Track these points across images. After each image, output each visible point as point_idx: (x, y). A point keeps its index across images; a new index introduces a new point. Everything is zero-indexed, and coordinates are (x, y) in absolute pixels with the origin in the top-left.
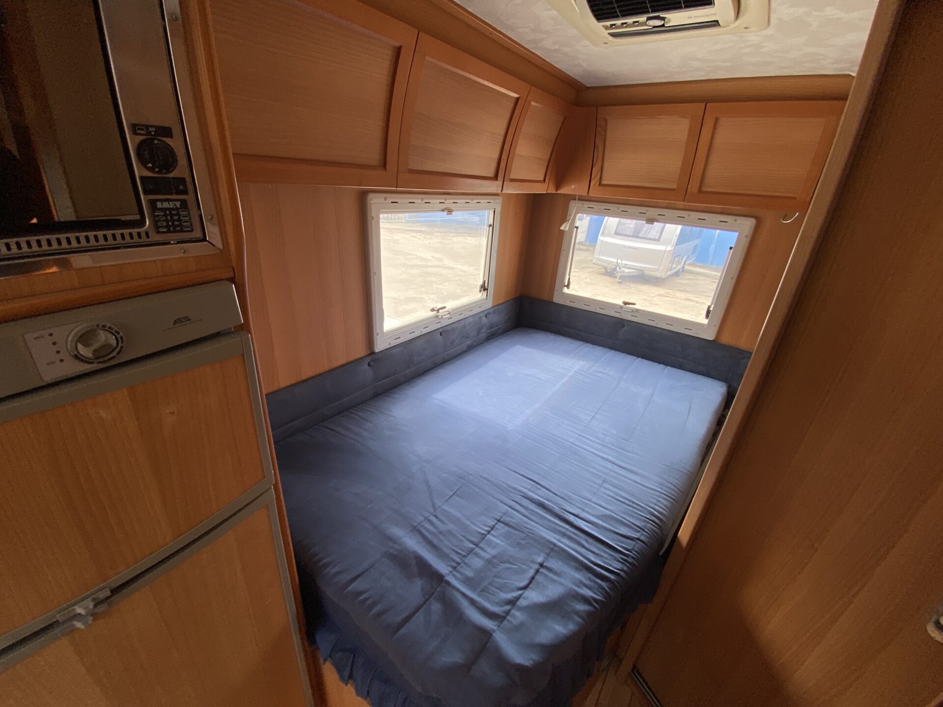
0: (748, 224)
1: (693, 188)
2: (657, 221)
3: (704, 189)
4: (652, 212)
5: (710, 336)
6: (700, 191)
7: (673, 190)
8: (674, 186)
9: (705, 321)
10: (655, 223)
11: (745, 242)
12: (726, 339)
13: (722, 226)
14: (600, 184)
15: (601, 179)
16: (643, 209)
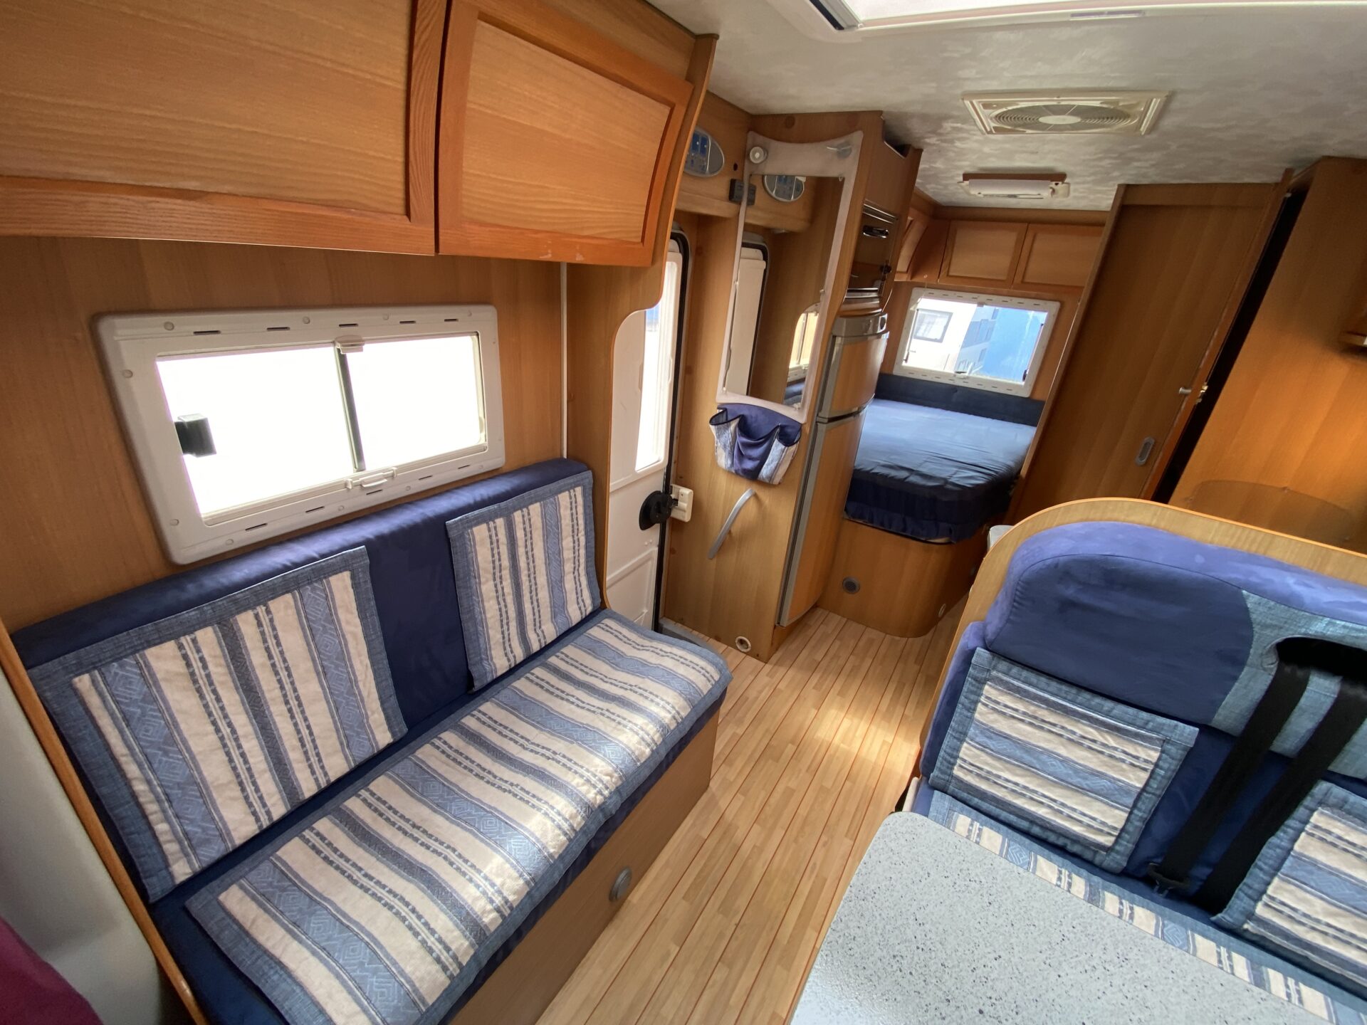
0: (1055, 306)
1: (1018, 279)
2: (986, 305)
3: (1027, 280)
4: (983, 297)
5: (1026, 394)
6: (1022, 282)
7: (1002, 281)
8: (1003, 278)
9: (1023, 383)
11: (1053, 320)
12: (1038, 396)
13: (1036, 308)
14: (948, 275)
15: (948, 272)
16: (975, 295)
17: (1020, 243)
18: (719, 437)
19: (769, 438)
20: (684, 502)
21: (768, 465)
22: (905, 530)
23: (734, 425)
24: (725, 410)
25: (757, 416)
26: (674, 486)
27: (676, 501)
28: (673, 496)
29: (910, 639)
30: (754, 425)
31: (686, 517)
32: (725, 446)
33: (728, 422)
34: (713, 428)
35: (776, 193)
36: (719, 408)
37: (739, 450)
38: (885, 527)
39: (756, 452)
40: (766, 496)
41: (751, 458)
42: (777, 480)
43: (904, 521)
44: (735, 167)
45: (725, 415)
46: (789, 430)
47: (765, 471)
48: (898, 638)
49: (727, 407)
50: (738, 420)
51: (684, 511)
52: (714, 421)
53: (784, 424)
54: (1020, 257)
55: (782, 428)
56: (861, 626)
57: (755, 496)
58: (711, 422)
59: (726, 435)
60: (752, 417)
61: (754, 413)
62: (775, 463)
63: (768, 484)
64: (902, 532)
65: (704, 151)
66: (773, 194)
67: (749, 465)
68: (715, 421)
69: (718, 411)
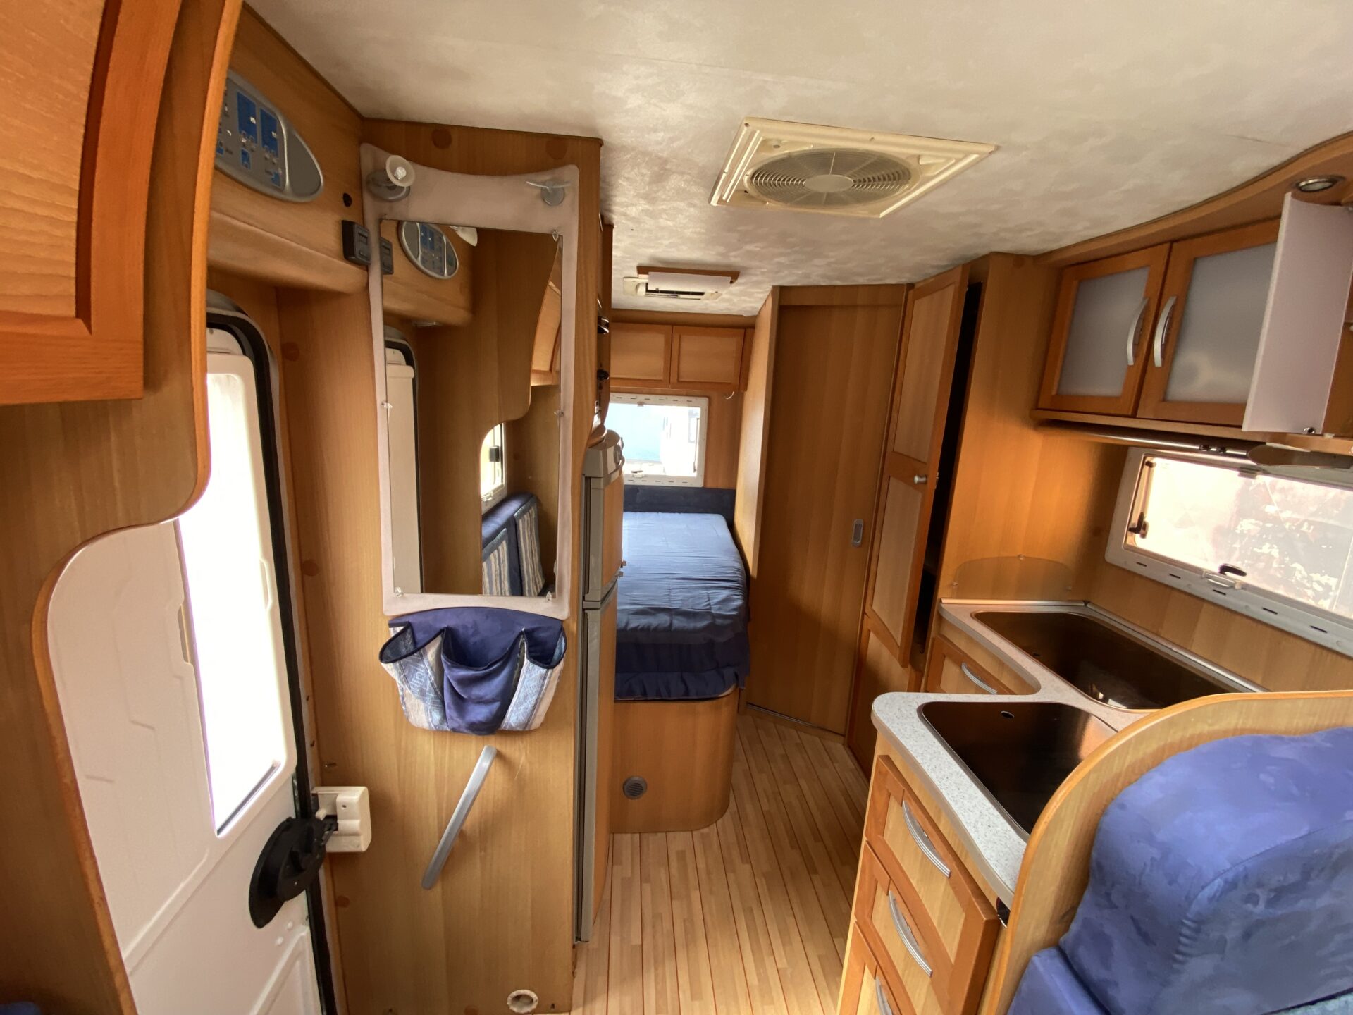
0: (705, 401)
1: (674, 379)
2: (646, 404)
3: (681, 380)
4: (642, 397)
5: (700, 484)
6: (678, 381)
7: (661, 380)
8: (661, 378)
9: (695, 475)
10: (645, 406)
11: (706, 414)
12: (710, 485)
13: (689, 404)
16: (634, 396)
17: (669, 345)
18: (406, 680)
19: (510, 658)
20: (352, 818)
21: (517, 705)
22: (687, 692)
23: (431, 652)
24: (408, 626)
25: (475, 624)
26: (322, 791)
27: (332, 819)
28: (321, 814)
29: (720, 822)
30: (473, 640)
31: (362, 843)
32: (423, 694)
33: (418, 649)
34: (390, 669)
35: (423, 261)
36: (392, 625)
37: (454, 692)
38: (664, 697)
39: (492, 688)
40: (517, 751)
41: (481, 701)
42: (537, 722)
43: (684, 681)
44: (347, 200)
45: (408, 636)
46: (543, 635)
47: (514, 717)
48: (705, 830)
49: (410, 619)
50: (438, 641)
51: (356, 834)
52: (387, 652)
53: (530, 627)
54: (671, 357)
55: (529, 634)
56: (659, 834)
57: (499, 756)
58: (383, 657)
59: (421, 671)
60: (465, 627)
61: (468, 620)
62: (532, 700)
63: (523, 732)
64: (685, 697)
65: (272, 144)
66: (419, 262)
67: (480, 713)
68: (390, 652)
69: (392, 632)
